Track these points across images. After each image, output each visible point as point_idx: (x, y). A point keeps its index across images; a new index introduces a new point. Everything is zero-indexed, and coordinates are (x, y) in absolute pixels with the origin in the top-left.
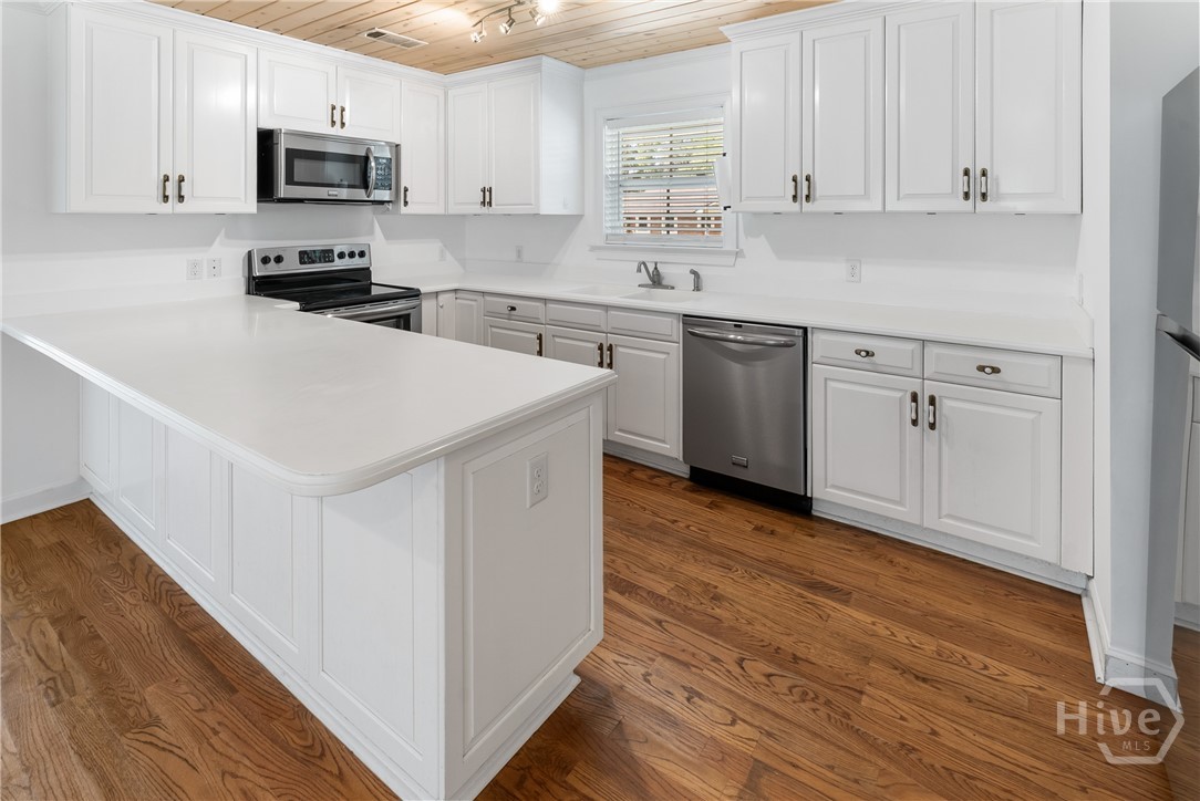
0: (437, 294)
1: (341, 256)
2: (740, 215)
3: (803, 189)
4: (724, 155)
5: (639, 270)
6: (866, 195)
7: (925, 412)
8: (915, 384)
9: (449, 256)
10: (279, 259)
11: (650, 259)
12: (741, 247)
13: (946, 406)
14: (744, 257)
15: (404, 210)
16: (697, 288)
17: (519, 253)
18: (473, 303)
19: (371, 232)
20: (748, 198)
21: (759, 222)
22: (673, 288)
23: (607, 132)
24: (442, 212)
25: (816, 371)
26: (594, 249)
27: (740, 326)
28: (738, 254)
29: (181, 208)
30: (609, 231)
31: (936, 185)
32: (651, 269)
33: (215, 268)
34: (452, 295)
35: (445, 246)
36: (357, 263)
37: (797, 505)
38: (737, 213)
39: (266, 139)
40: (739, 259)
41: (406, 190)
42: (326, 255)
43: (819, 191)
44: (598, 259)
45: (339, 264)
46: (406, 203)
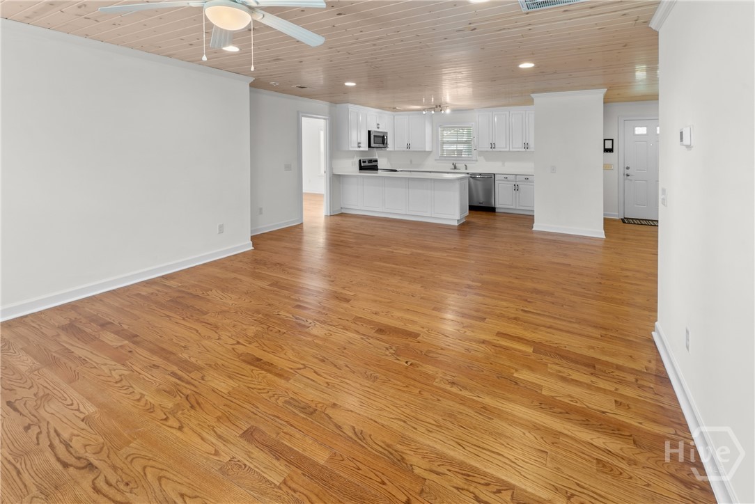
1: (374, 161)
2: (477, 151)
3: (493, 146)
6: (506, 148)
7: (516, 188)
8: (515, 183)
10: (366, 161)
11: (455, 162)
12: (478, 159)
13: (520, 186)
14: (478, 161)
15: (387, 149)
16: (466, 169)
17: (411, 162)
19: (376, 155)
20: (479, 147)
21: (481, 153)
23: (440, 129)
24: (397, 150)
25: (496, 182)
26: (436, 160)
31: (518, 146)
36: (374, 164)
37: (492, 210)
39: (369, 132)
43: (496, 146)
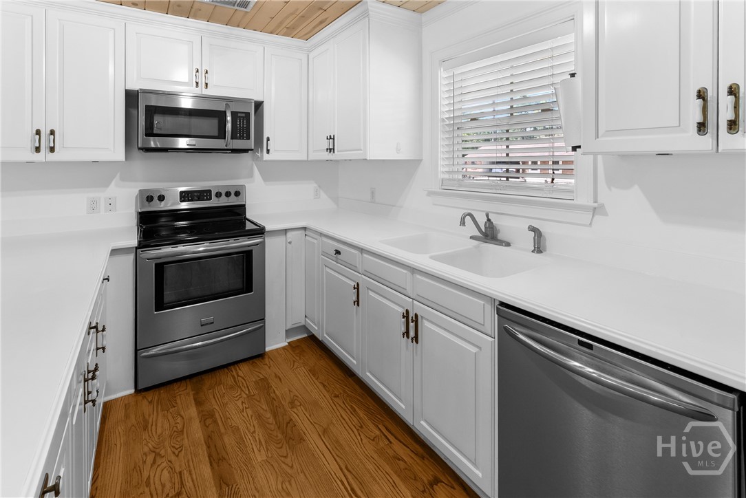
0: (285, 231)
1: (218, 195)
2: (600, 157)
3: (722, 109)
4: (573, 75)
5: (463, 223)
9: (323, 195)
10: (161, 198)
11: (480, 209)
12: (600, 200)
14: (606, 214)
15: (266, 157)
16: (539, 249)
17: (373, 194)
18: (315, 241)
19: (251, 175)
20: (609, 132)
21: (630, 166)
22: (508, 244)
23: (443, 73)
24: (305, 158)
26: (430, 193)
27: (590, 347)
28: (597, 210)
29: (52, 157)
30: (446, 176)
32: (482, 221)
33: (111, 204)
34: (302, 232)
35: (319, 186)
36: (233, 201)
38: (595, 154)
40: (596, 217)
41: (268, 139)
42: (203, 195)
44: (434, 204)
45: (214, 202)
46: (268, 151)
